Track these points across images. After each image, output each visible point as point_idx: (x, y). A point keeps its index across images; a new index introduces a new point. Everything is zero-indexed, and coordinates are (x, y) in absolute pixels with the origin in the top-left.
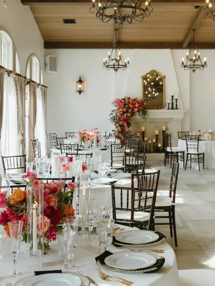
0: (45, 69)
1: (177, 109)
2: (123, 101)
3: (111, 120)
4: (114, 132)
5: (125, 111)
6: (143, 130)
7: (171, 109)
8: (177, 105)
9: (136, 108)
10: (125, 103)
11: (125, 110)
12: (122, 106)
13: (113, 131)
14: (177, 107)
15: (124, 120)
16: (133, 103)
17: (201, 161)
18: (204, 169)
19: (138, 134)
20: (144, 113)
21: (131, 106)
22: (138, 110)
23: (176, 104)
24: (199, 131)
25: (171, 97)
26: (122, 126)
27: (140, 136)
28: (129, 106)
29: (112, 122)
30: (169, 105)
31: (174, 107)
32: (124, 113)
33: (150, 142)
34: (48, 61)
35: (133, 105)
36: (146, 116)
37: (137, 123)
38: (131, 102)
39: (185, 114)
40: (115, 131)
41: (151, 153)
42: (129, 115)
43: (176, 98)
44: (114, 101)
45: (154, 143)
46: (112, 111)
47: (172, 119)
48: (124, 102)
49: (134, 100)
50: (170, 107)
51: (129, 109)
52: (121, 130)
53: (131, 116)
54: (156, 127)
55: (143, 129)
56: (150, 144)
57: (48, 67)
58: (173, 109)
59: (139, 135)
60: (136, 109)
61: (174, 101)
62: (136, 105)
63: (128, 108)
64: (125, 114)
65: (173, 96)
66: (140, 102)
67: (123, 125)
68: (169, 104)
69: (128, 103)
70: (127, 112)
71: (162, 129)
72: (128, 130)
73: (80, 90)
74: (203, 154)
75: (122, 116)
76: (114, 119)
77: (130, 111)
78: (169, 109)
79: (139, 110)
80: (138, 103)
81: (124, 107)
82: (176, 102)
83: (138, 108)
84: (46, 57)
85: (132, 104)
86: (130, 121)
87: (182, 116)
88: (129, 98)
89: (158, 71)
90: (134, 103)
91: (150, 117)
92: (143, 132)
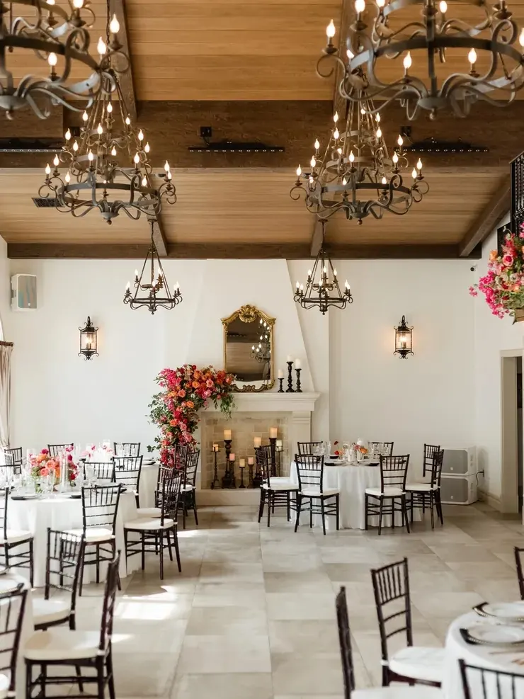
0: (11, 303)
1: (299, 391)
2: (179, 374)
3: (151, 415)
4: (159, 443)
5: (183, 397)
6: (228, 438)
7: (287, 391)
8: (299, 383)
9: (207, 389)
10: (185, 379)
11: (182, 394)
12: (177, 385)
13: (156, 440)
14: (299, 387)
15: (180, 417)
16: (200, 378)
17: (332, 511)
18: (338, 529)
19: (214, 446)
20: (227, 401)
21: (196, 385)
22: (212, 394)
23: (298, 381)
24: (336, 443)
25: (288, 365)
26: (175, 430)
27: (219, 451)
28: (191, 386)
29: (153, 421)
30: (281, 383)
31: (293, 386)
32: (180, 400)
33: (242, 463)
34: (16, 287)
35: (200, 383)
36: (230, 408)
37: (213, 422)
38: (196, 376)
39: (318, 403)
40: (162, 440)
41: (244, 487)
42: (190, 404)
43: (297, 368)
44: (160, 375)
45: (251, 466)
46: (155, 396)
47: (290, 413)
48: (183, 377)
49: (205, 372)
50: (285, 387)
51: (192, 392)
52: (172, 439)
53: (197, 408)
54: (257, 430)
55: (227, 434)
56: (242, 468)
57: (16, 300)
58: (293, 391)
59: (217, 449)
60: (207, 393)
61: (294, 373)
62: (207, 382)
63: (191, 390)
64: (183, 404)
65: (290, 364)
66: (216, 376)
67: (178, 427)
68: (281, 379)
69: (190, 380)
70: (187, 398)
71: (270, 434)
72: (189, 437)
73: (87, 349)
74: (337, 496)
75: (176, 407)
76: (158, 414)
77: (194, 396)
78: (281, 391)
79: (214, 394)
80: (213, 379)
81: (182, 387)
82: (298, 376)
83: (211, 389)
84: (13, 278)
85: (198, 381)
86: (193, 419)
87: (311, 407)
88: (193, 368)
89: (259, 308)
90: (204, 379)
91: (239, 410)
92: (228, 442)
